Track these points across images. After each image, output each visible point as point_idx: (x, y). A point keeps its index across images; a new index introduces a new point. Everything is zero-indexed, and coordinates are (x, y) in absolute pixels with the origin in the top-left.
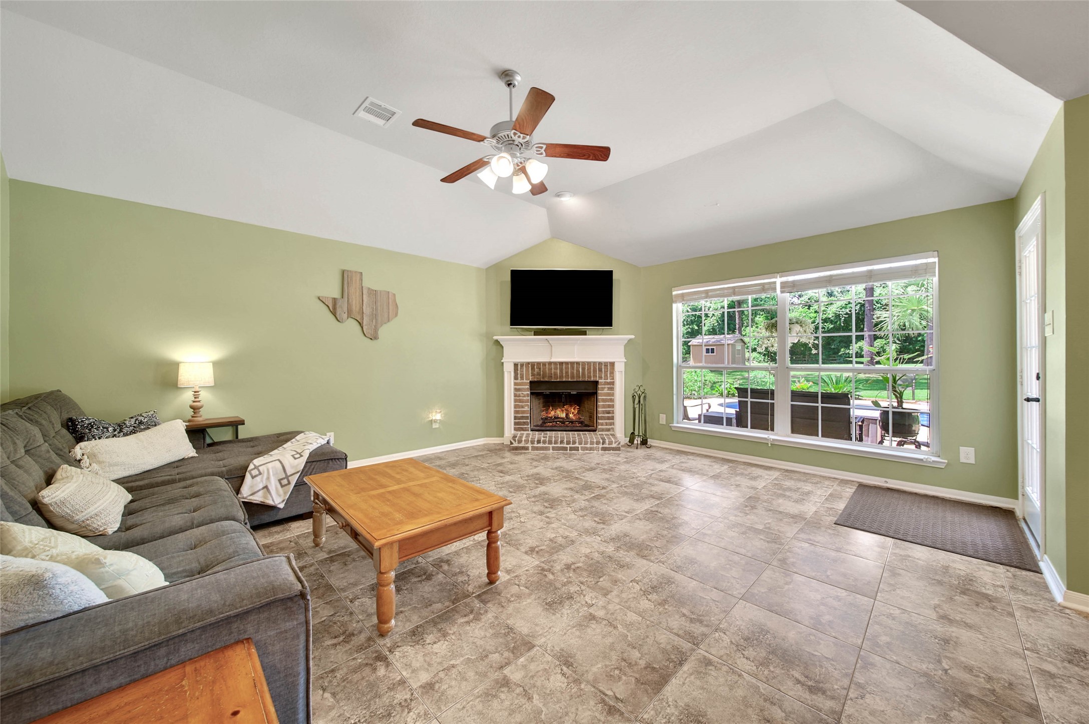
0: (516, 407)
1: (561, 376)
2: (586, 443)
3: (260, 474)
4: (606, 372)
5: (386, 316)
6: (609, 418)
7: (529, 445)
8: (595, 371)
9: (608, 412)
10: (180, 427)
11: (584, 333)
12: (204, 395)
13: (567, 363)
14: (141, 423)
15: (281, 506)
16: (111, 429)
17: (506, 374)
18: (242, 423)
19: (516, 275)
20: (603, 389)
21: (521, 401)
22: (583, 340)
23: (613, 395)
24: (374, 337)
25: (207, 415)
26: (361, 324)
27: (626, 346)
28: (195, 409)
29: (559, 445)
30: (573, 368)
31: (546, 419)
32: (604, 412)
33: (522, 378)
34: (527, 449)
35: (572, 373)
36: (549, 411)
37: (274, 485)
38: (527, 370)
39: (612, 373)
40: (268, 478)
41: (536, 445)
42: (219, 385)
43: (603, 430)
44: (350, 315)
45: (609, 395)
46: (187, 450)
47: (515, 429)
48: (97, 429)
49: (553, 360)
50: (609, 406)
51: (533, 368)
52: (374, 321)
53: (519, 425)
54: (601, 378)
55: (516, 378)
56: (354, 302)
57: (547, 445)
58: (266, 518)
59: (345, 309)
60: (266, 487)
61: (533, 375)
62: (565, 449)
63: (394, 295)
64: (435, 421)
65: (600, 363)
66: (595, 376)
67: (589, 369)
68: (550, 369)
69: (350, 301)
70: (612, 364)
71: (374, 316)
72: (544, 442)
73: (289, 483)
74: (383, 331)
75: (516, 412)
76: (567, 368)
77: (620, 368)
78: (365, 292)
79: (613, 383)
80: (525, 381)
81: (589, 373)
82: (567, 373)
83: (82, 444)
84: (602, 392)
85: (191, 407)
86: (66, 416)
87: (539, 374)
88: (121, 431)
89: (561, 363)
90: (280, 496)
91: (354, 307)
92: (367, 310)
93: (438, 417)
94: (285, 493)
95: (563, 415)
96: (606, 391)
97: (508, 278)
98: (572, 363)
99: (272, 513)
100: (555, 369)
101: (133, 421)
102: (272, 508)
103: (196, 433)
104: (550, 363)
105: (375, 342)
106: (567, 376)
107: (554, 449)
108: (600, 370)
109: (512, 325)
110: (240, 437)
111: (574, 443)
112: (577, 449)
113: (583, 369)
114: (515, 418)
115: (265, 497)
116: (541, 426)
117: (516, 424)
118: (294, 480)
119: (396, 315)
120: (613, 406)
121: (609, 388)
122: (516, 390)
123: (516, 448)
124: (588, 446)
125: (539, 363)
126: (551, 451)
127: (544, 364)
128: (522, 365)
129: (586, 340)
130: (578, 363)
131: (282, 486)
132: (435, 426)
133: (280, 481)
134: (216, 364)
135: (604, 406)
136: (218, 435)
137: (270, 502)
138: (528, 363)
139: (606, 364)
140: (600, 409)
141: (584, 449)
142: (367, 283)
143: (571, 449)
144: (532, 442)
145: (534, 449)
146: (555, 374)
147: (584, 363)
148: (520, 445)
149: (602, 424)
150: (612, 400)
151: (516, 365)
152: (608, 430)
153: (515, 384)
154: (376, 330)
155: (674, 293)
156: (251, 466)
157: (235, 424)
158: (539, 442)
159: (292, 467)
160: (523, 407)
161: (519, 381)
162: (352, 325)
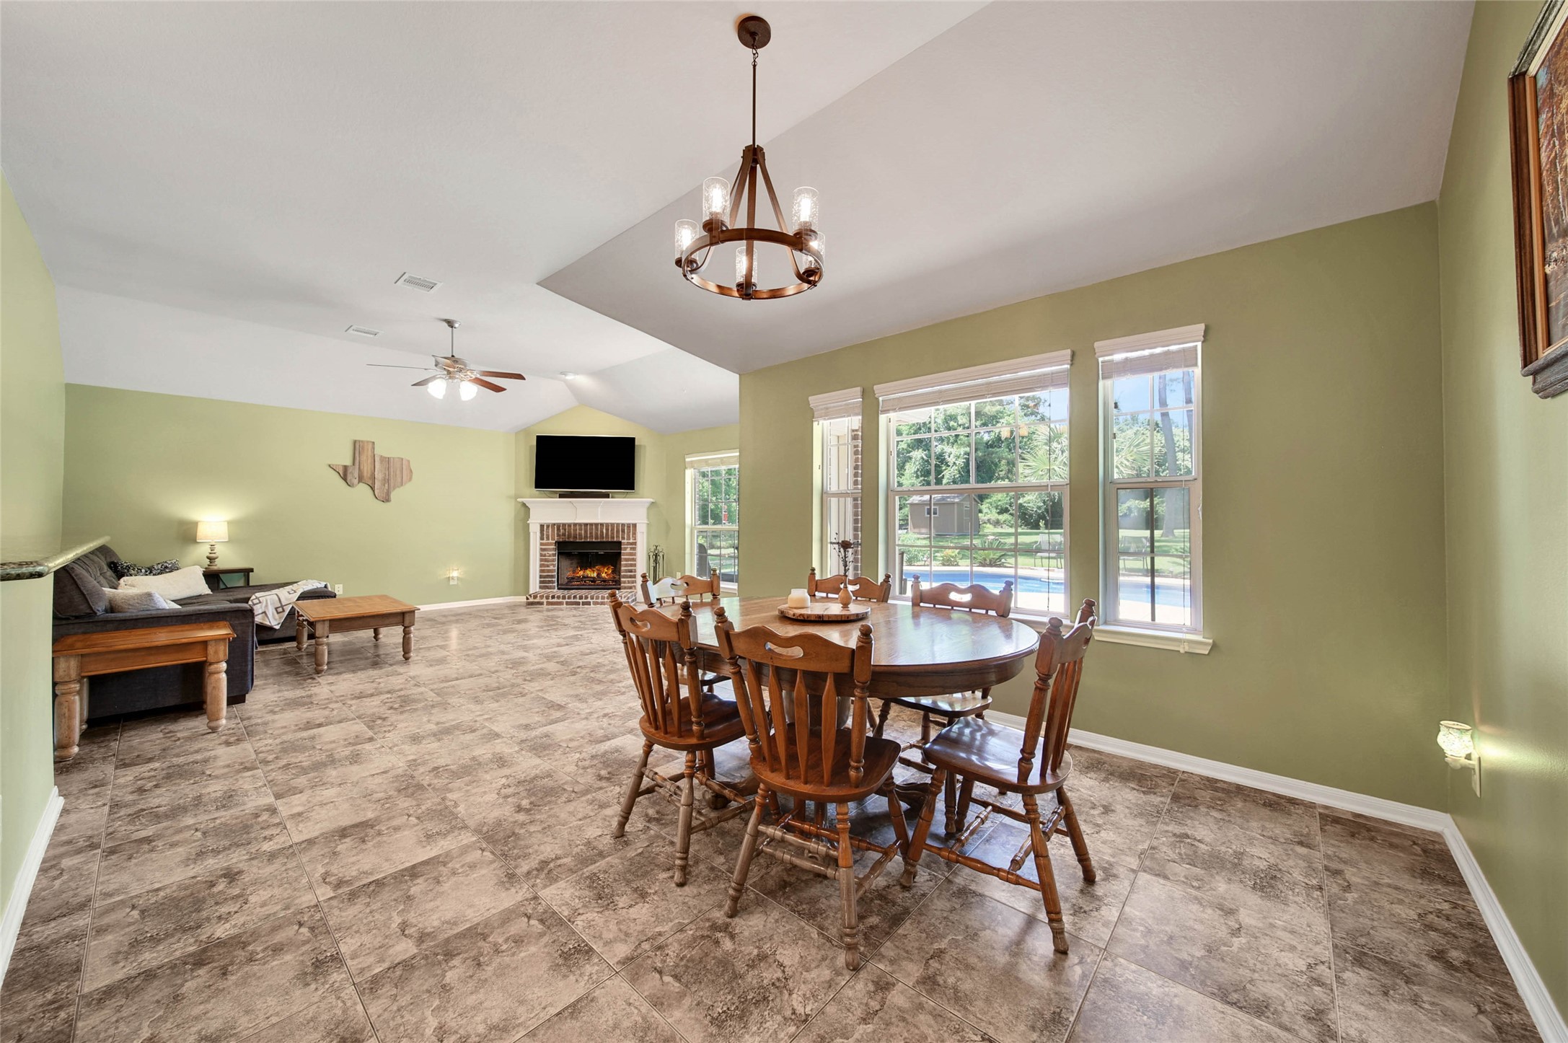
0: (541, 566)
1: (586, 537)
2: (597, 598)
3: (260, 602)
4: (629, 533)
5: (399, 480)
6: (631, 577)
7: (544, 600)
8: (618, 532)
9: (631, 571)
10: (199, 571)
11: (607, 496)
12: (220, 550)
13: (591, 524)
14: (166, 567)
15: (277, 627)
16: (143, 571)
17: (532, 535)
18: (252, 570)
19: (540, 439)
20: (626, 549)
21: (546, 560)
22: (605, 502)
23: (635, 554)
24: (387, 499)
25: (221, 564)
26: (373, 489)
27: (649, 508)
28: (211, 559)
29: (572, 600)
30: (597, 529)
31: (573, 578)
32: (626, 571)
33: (548, 539)
34: (542, 604)
35: (597, 534)
36: (577, 571)
37: (271, 612)
38: (553, 531)
39: (634, 534)
40: (266, 606)
41: (550, 600)
42: (231, 541)
43: (625, 588)
44: (361, 479)
45: (631, 554)
46: (204, 589)
47: (540, 587)
48: (134, 570)
49: (576, 522)
50: (631, 565)
51: (558, 529)
52: (387, 485)
53: (544, 583)
54: (623, 538)
55: (542, 538)
56: (365, 469)
57: (561, 600)
58: (265, 636)
59: (356, 475)
60: (264, 612)
61: (558, 535)
62: (578, 604)
63: (409, 461)
64: (453, 578)
65: (623, 525)
66: (618, 537)
67: (613, 530)
68: (575, 530)
69: (362, 467)
70: (635, 525)
71: (386, 480)
72: (558, 597)
73: (284, 611)
74: (394, 495)
75: (542, 571)
76: (591, 529)
77: (642, 530)
78: (377, 459)
79: (635, 544)
80: (550, 541)
81: (613, 533)
82: (591, 533)
83: (125, 578)
84: (626, 551)
85: (208, 558)
86: (109, 560)
87: (564, 535)
88: (151, 572)
89: (586, 525)
90: (276, 620)
91: (365, 474)
92: (379, 475)
93: (455, 574)
94: (280, 618)
95: (595, 575)
96: (628, 551)
97: (534, 443)
98: (596, 525)
99: (270, 633)
100: (581, 529)
101: (160, 566)
102: (271, 629)
103: (212, 577)
104: (575, 525)
105: (388, 504)
106: (591, 536)
107: (567, 603)
108: (623, 531)
109: (536, 487)
110: (251, 584)
111: (586, 598)
112: (589, 603)
113: (607, 530)
114: (541, 577)
115: (264, 620)
116: (567, 584)
117: (541, 582)
118: (288, 609)
119: (410, 479)
120: (635, 565)
121: (631, 548)
122: (542, 550)
123: (532, 604)
124: (600, 600)
125: (564, 525)
126: (565, 606)
127: (569, 525)
128: (548, 526)
129: (609, 502)
130: (602, 524)
131: (278, 613)
132: (452, 583)
133: (276, 609)
134: (229, 523)
135: (626, 565)
136: (229, 581)
137: (267, 623)
138: (554, 524)
139: (629, 526)
140: (623, 568)
141: (596, 603)
142: (378, 451)
143: (584, 604)
144: (547, 598)
145: (549, 603)
146: (580, 534)
147: (607, 525)
148: (536, 600)
149: (625, 582)
150: (634, 560)
151: (542, 526)
152: (631, 588)
153: (541, 544)
154: (388, 494)
155: (687, 460)
156: (253, 597)
157: (247, 572)
158: (553, 597)
159: (287, 599)
160: (548, 566)
161: (545, 541)
162: (363, 489)
